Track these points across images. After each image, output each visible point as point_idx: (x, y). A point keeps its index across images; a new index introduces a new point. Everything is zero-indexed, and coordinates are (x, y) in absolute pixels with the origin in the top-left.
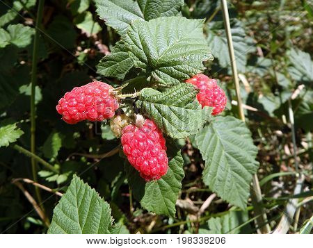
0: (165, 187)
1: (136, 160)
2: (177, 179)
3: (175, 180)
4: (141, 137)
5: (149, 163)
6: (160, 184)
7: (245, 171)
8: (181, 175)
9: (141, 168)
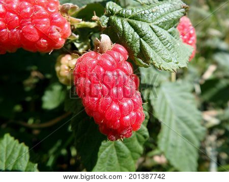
0: (123, 152)
1: (98, 101)
2: (139, 141)
3: (136, 143)
4: (109, 64)
5: (121, 107)
6: (117, 148)
7: (193, 137)
8: (145, 137)
9: (106, 116)
